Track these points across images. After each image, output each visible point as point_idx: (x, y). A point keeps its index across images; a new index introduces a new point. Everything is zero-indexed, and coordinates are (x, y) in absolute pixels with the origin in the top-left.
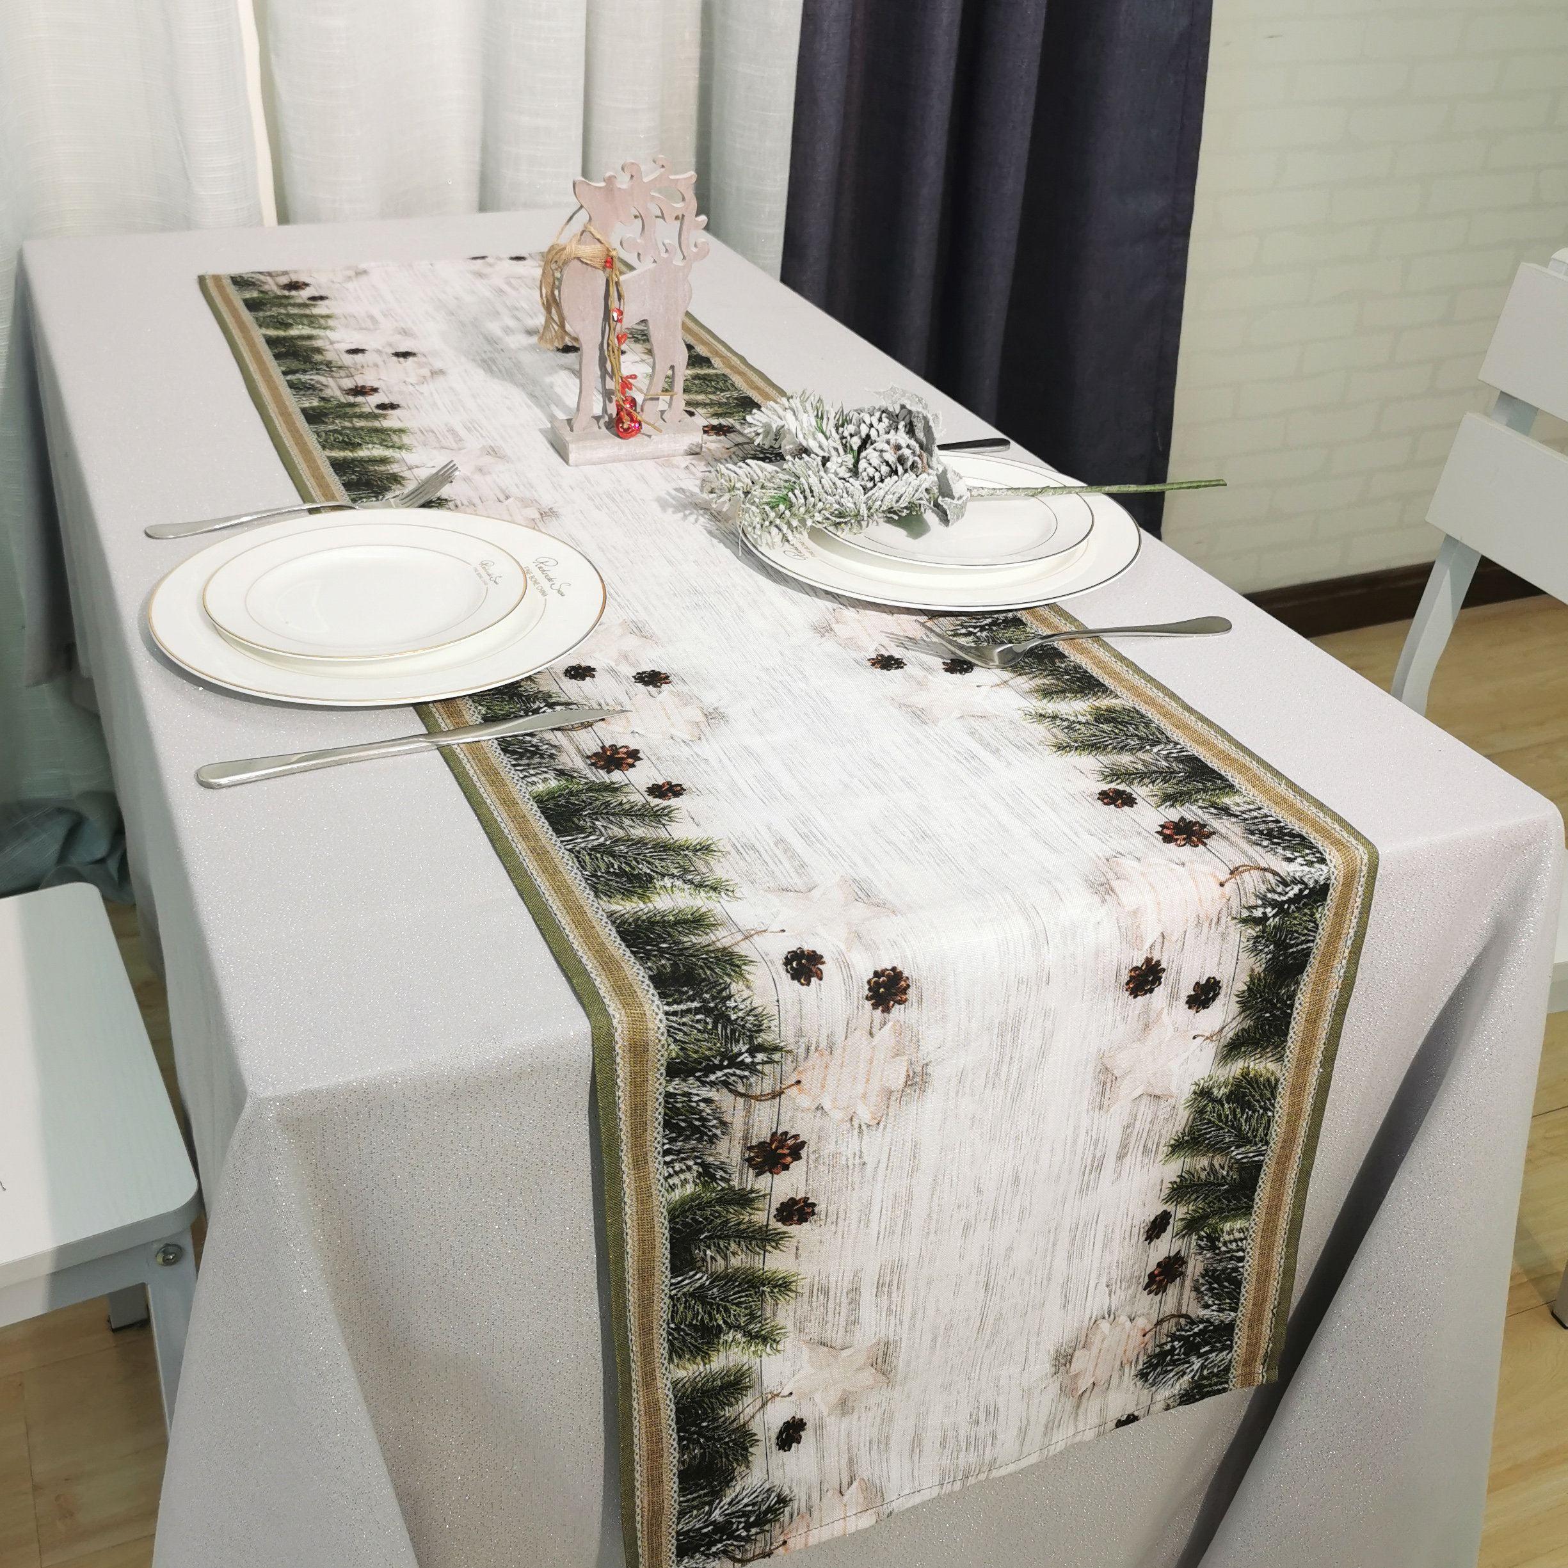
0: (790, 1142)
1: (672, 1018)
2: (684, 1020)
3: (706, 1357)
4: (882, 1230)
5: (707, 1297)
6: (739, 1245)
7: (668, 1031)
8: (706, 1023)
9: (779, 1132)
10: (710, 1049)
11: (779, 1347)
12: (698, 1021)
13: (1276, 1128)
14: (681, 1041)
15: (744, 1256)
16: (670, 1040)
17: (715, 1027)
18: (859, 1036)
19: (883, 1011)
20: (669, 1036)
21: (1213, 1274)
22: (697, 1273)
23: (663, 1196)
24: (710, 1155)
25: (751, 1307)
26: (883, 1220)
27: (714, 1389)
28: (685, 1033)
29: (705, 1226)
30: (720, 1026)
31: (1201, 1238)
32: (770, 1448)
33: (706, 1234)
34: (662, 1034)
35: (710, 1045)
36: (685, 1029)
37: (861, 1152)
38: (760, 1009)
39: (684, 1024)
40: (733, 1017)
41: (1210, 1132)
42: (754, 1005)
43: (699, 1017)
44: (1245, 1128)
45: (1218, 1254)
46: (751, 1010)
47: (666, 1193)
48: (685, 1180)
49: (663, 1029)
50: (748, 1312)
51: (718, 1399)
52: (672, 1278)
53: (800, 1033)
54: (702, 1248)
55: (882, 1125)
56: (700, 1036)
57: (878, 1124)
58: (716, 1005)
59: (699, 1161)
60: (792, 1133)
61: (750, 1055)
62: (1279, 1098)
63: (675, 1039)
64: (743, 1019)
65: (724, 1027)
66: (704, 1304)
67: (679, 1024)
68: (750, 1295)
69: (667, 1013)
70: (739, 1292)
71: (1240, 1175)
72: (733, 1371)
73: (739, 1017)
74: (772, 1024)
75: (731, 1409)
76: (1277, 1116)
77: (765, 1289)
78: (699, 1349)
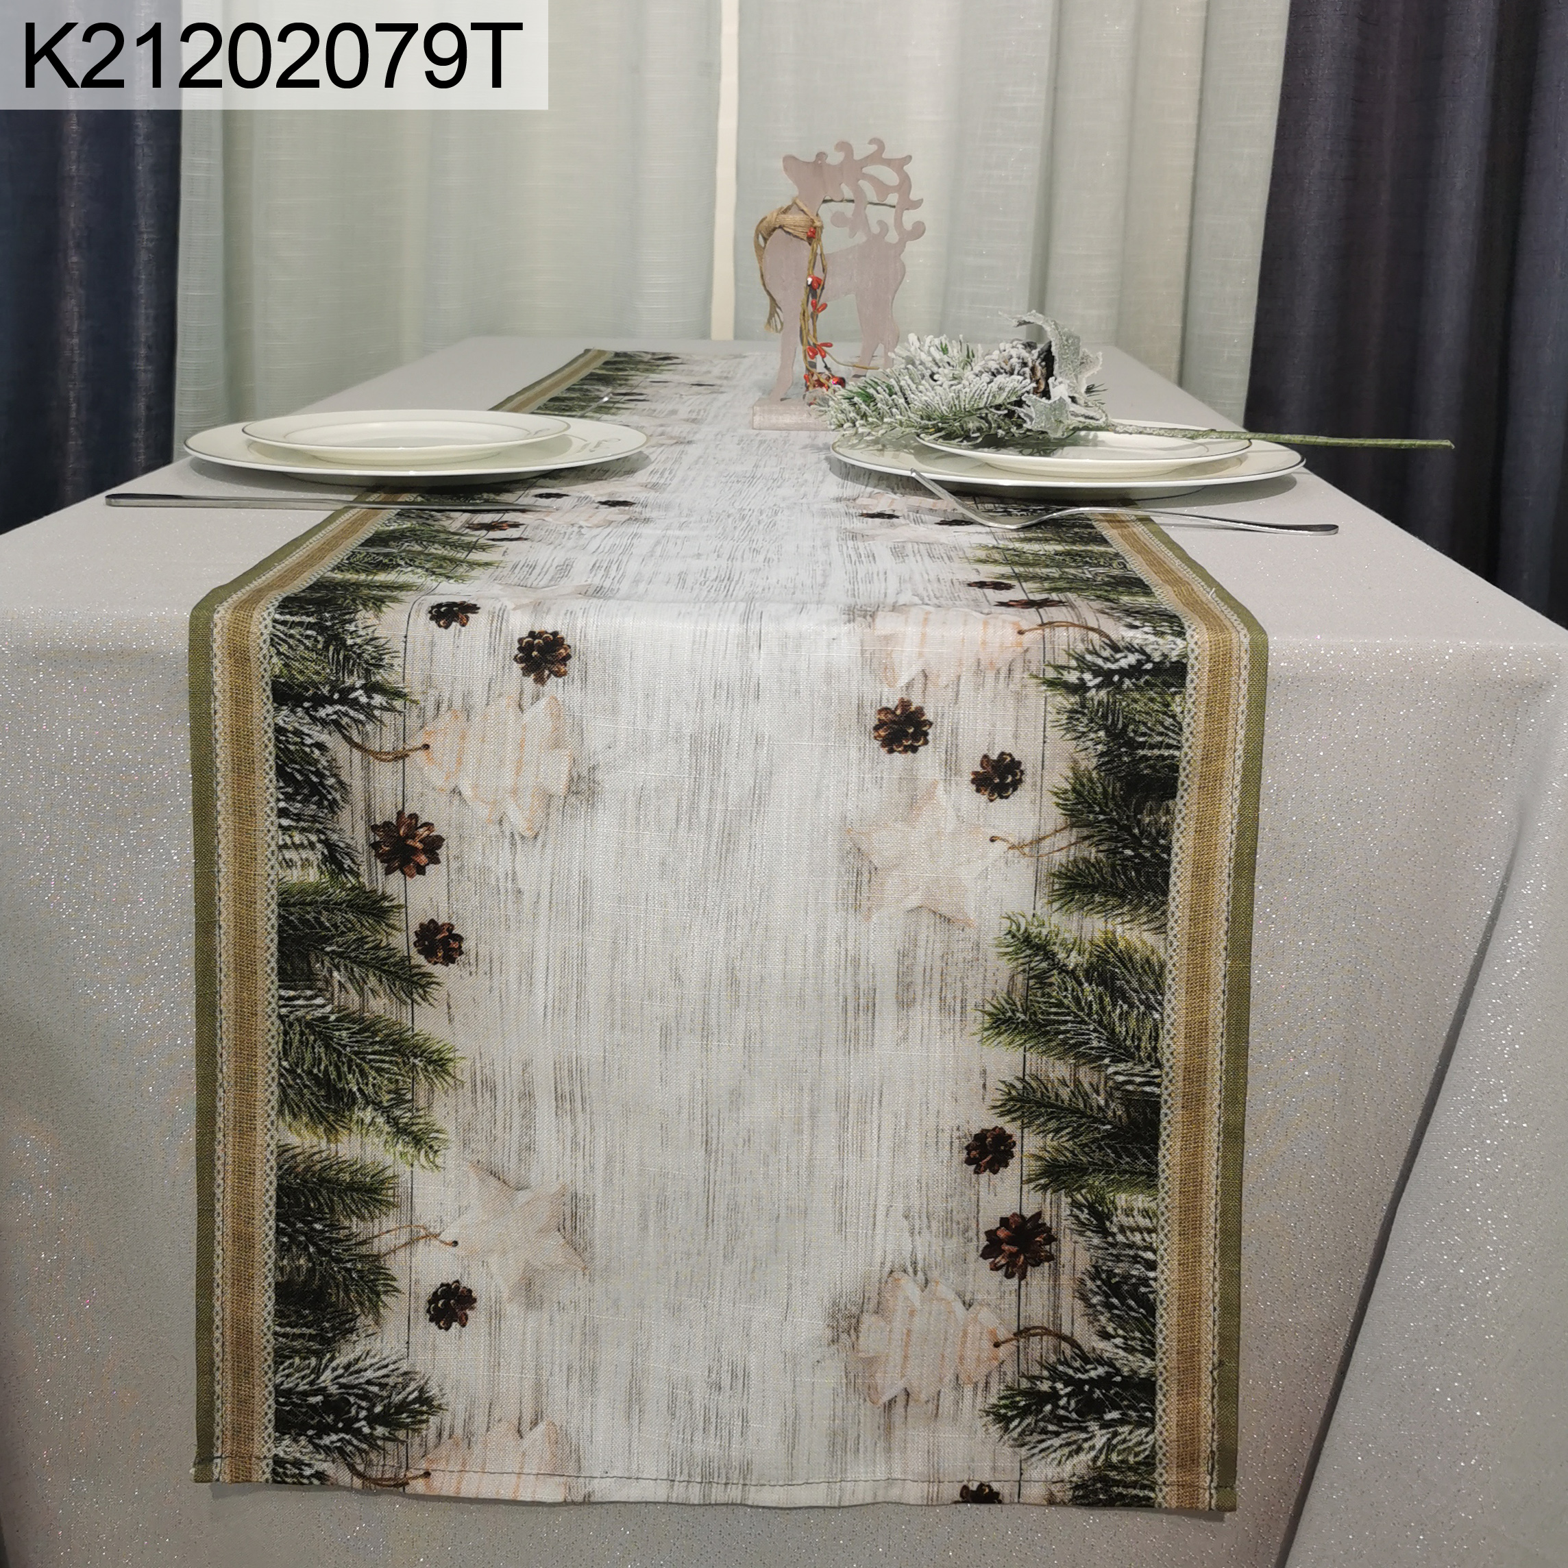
0: (423, 832)
1: (279, 626)
2: (292, 631)
3: (331, 1131)
4: (550, 1004)
5: (331, 1039)
6: (380, 981)
7: (272, 639)
8: (316, 641)
9: (407, 813)
10: (318, 673)
11: (439, 1161)
12: (308, 637)
13: (1168, 1041)
14: (284, 654)
15: (387, 1001)
16: (273, 651)
17: (326, 648)
18: (505, 704)
19: (536, 680)
20: (273, 646)
21: (1109, 1278)
22: (316, 996)
23: (272, 868)
24: (334, 831)
25: (397, 1081)
26: (550, 989)
27: (338, 1182)
28: (290, 647)
29: (333, 936)
30: (331, 648)
31: (1075, 1204)
32: (416, 1311)
33: (334, 948)
34: (265, 641)
35: (318, 668)
36: (291, 641)
37: (514, 873)
38: (382, 641)
39: (291, 636)
40: (350, 642)
41: (1066, 1022)
42: (376, 635)
43: (309, 632)
44: (1120, 1029)
45: (1113, 1245)
46: (372, 639)
47: (277, 866)
48: (307, 860)
49: (266, 637)
50: (392, 1087)
51: (342, 1199)
52: (280, 987)
53: (429, 681)
54: (327, 964)
55: (540, 839)
56: (307, 654)
57: (536, 837)
58: (334, 625)
59: (323, 837)
60: (424, 818)
61: (366, 692)
62: (1168, 995)
63: (277, 649)
64: (360, 646)
65: (337, 651)
66: (327, 1046)
67: (285, 635)
68: (397, 1064)
69: (275, 621)
70: (380, 1053)
71: (1127, 1111)
72: (371, 1170)
73: (355, 644)
74: (396, 662)
75: (361, 1224)
76: (1168, 1022)
77: (416, 1061)
78: (323, 1118)
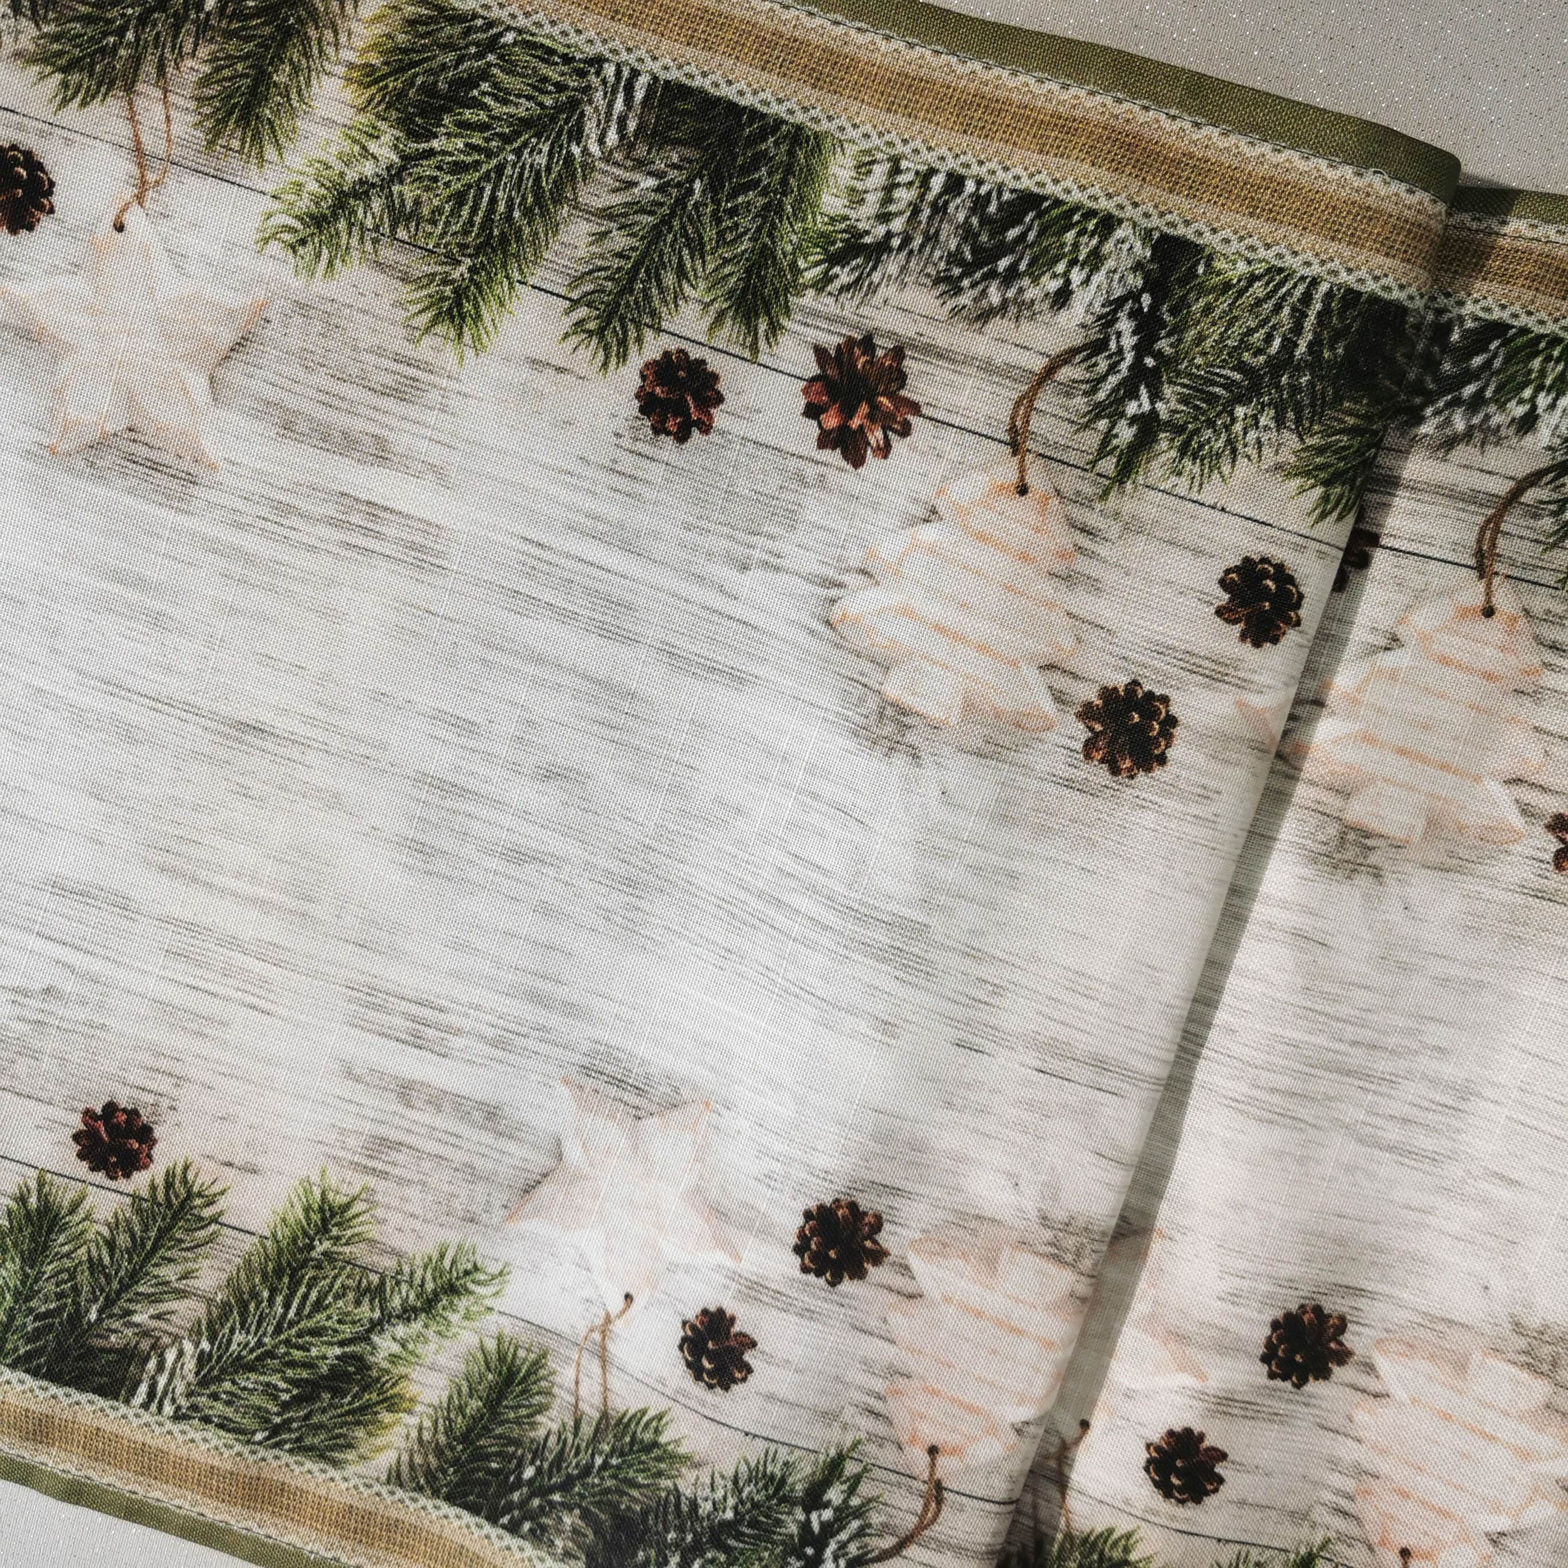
0: (876, 436)
1: (1301, 288)
2: (1286, 311)
7: (1281, 270)
8: (1259, 352)
9: (914, 420)
10: (1200, 339)
12: (1269, 338)
14: (1246, 289)
15: (583, 253)
16: (1260, 268)
17: (1241, 367)
19: (1089, 705)
20: (1268, 271)
22: (622, 136)
23: (866, 136)
24: (903, 269)
27: (278, 59)
28: (1259, 302)
29: (717, 202)
30: (1237, 376)
33: (697, 197)
34: (1280, 256)
35: (1209, 343)
36: (1269, 306)
37: (775, 569)
38: (1226, 469)
39: (1278, 308)
40: (1240, 411)
42: (1241, 461)
43: (1277, 342)
46: (1234, 451)
47: (866, 145)
48: (861, 201)
49: (1289, 261)
50: (425, 211)
52: (655, 79)
54: (672, 174)
55: (819, 628)
56: (1236, 330)
57: (826, 622)
58: (1278, 387)
59: (895, 243)
60: (899, 447)
61: (1143, 416)
63: (1258, 278)
64: (1227, 428)
65: (1229, 385)
66: (526, 123)
67: (1283, 298)
68: (465, 233)
69: (1315, 282)
73: (1234, 420)
74: (1183, 482)
